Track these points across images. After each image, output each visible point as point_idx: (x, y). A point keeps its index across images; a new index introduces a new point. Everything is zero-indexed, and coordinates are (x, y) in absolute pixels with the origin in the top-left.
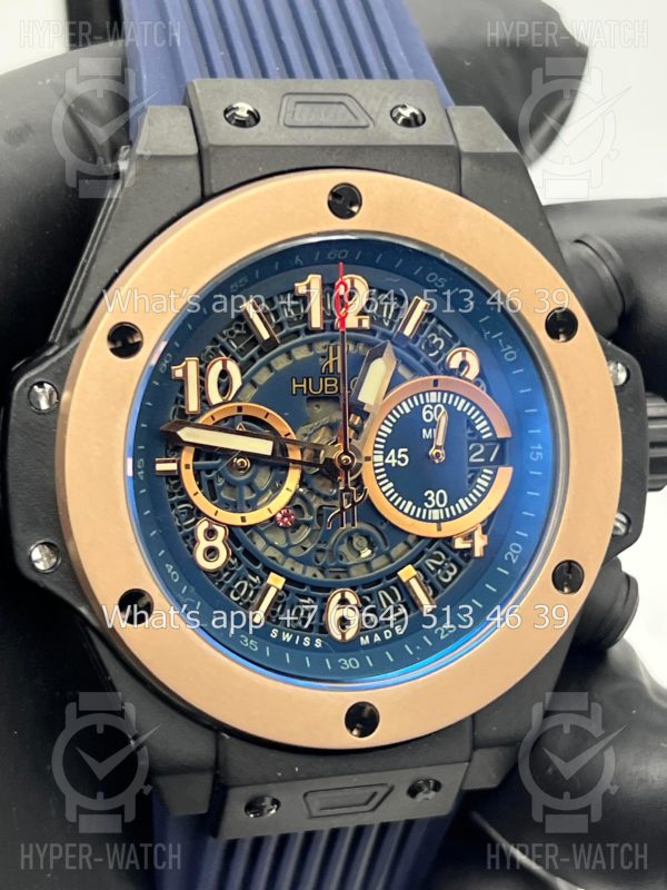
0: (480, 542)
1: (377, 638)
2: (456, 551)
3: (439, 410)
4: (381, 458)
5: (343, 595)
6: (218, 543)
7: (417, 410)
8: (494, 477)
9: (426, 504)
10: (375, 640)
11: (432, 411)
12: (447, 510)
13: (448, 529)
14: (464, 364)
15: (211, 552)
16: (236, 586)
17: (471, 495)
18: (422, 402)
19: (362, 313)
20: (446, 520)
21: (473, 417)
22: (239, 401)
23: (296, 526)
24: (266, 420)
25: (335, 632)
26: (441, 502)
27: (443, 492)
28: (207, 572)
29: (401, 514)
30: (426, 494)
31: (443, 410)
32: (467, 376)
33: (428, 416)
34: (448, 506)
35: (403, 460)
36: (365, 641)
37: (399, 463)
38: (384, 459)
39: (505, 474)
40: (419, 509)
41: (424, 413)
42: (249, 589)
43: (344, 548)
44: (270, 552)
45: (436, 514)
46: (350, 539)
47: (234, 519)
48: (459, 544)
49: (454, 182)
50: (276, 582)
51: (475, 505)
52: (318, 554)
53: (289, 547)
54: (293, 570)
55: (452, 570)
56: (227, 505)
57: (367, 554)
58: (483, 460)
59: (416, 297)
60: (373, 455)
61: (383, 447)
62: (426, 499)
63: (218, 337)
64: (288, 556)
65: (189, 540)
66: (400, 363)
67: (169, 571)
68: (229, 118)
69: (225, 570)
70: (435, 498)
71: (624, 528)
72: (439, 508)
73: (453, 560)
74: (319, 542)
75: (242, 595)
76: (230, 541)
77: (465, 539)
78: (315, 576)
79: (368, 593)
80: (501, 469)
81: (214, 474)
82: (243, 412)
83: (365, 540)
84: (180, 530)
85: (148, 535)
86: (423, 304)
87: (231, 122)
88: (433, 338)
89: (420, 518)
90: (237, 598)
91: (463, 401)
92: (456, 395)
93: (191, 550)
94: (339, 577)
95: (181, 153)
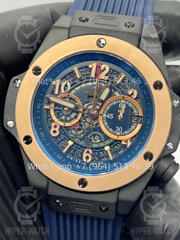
0: (129, 144)
2: (123, 145)
3: (124, 105)
4: (105, 115)
5: (88, 150)
6: (57, 129)
7: (118, 104)
8: (136, 126)
9: (116, 130)
11: (122, 105)
12: (122, 133)
13: (120, 138)
14: (133, 94)
15: (55, 132)
16: (61, 143)
17: (129, 130)
18: (119, 102)
19: (106, 75)
20: (121, 135)
21: (133, 109)
22: (69, 93)
23: (79, 130)
24: (75, 99)
25: (85, 160)
26: (120, 131)
27: (121, 128)
28: (53, 137)
29: (108, 131)
31: (125, 105)
32: (133, 97)
33: (120, 106)
34: (122, 132)
35: (111, 117)
37: (110, 118)
38: (106, 116)
39: (139, 126)
40: (114, 131)
41: (120, 105)
42: (65, 144)
43: (92, 138)
44: (72, 135)
45: (118, 134)
46: (94, 136)
47: (62, 124)
48: (123, 143)
49: (136, 43)
50: (71, 143)
51: (130, 133)
52: (85, 138)
53: (77, 135)
54: (77, 141)
55: (122, 150)
56: (61, 120)
57: (98, 141)
58: (136, 122)
59: (122, 73)
60: (103, 114)
61: (106, 112)
62: (116, 129)
63: (67, 76)
64: (76, 137)
65: (50, 127)
66: (116, 91)
67: (41, 134)
68: (80, 20)
69: (59, 138)
70: (119, 129)
71: (172, 147)
72: (119, 132)
73: (122, 147)
74: (85, 135)
75: (62, 145)
76: (61, 130)
77: (125, 142)
78: (83, 144)
79: (96, 152)
80: (139, 125)
81: (60, 112)
82: (69, 96)
83: (98, 137)
84: (48, 125)
85: (36, 123)
86: (124, 76)
87: (81, 21)
88: (127, 86)
89: (114, 134)
90: (61, 146)
91: (131, 104)
92: (129, 102)
93: (50, 130)
94: (90, 146)
95: (65, 27)
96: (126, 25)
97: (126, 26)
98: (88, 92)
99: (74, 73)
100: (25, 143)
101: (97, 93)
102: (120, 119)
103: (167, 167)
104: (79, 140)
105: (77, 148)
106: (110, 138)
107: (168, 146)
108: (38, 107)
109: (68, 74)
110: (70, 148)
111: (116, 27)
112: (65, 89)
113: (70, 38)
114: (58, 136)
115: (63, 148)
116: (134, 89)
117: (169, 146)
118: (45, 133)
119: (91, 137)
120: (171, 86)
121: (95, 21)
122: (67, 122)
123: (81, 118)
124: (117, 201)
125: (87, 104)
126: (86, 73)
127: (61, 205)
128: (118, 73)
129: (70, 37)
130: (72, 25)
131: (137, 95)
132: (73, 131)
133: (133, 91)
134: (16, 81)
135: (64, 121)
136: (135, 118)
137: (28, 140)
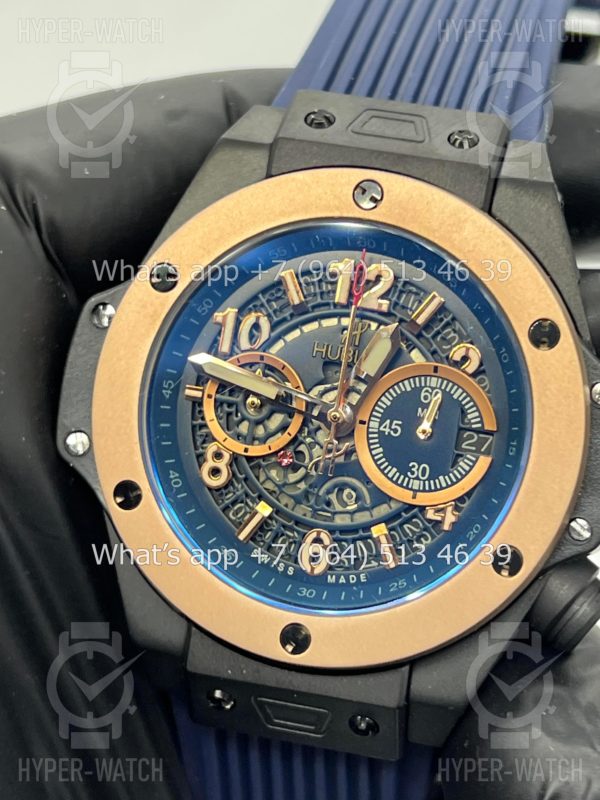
0: (450, 518)
1: (342, 580)
2: (430, 521)
3: (437, 393)
4: (376, 425)
5: (319, 533)
6: (222, 464)
7: (417, 391)
8: (475, 463)
9: (409, 474)
10: (341, 581)
11: (431, 394)
12: (427, 482)
13: (422, 499)
14: (465, 358)
15: (215, 472)
16: (236, 508)
17: (451, 475)
18: (423, 384)
19: (383, 297)
20: (424, 491)
21: (466, 407)
22: (264, 351)
23: (294, 468)
24: (283, 371)
25: (306, 566)
26: (423, 475)
27: (426, 466)
28: (210, 489)
29: (383, 477)
30: (411, 465)
31: (439, 395)
32: (467, 370)
33: (426, 398)
34: (429, 479)
35: (396, 431)
36: (331, 579)
37: (392, 433)
38: (380, 426)
39: (484, 463)
40: (402, 477)
41: (423, 394)
42: (245, 514)
43: (333, 497)
44: (270, 485)
45: (416, 484)
46: (341, 490)
47: (239, 447)
48: (431, 514)
49: (482, 196)
50: (264, 510)
51: (453, 484)
52: (310, 497)
53: (285, 484)
54: (286, 506)
55: (427, 539)
56: (238, 437)
57: (353, 507)
58: (474, 448)
59: (435, 293)
60: (370, 420)
61: (380, 415)
62: (410, 469)
63: (260, 296)
64: (282, 492)
65: (201, 458)
66: (413, 348)
67: (172, 476)
68: (309, 121)
69: (229, 492)
70: (418, 470)
71: (587, 535)
72: (420, 480)
73: (426, 529)
74: (311, 486)
75: (239, 516)
76: (235, 467)
77: (438, 511)
78: (305, 515)
79: (345, 540)
80: (482, 458)
81: (233, 409)
82: (265, 361)
83: (354, 494)
84: (196, 448)
85: (158, 443)
86: (439, 300)
87: (310, 125)
88: (449, 333)
89: (401, 485)
90: (233, 518)
91: (460, 391)
92: (454, 384)
93: (200, 466)
94: (325, 520)
95: (259, 141)
96: (452, 139)
97: (453, 144)
98: (324, 350)
99: (282, 288)
100: (120, 505)
101: (354, 353)
102: (422, 437)
103: (571, 597)
104: (291, 502)
105: (284, 526)
106: (391, 498)
107: (574, 530)
108: (164, 391)
109: (264, 291)
110: (263, 526)
111: (420, 145)
112: (251, 337)
113: (272, 176)
114: (226, 486)
115: (241, 525)
116: (472, 343)
117: (578, 528)
118: (183, 475)
119: (329, 492)
120: (589, 339)
121: (356, 126)
122: (257, 442)
123: (301, 431)
124: (403, 702)
125: (321, 388)
126: (320, 287)
127: (228, 707)
128: (421, 292)
129: (273, 174)
130: (280, 135)
131: (481, 364)
132: (273, 473)
133: (468, 349)
134: (101, 307)
135: (245, 438)
136: (473, 437)
137: (128, 494)
